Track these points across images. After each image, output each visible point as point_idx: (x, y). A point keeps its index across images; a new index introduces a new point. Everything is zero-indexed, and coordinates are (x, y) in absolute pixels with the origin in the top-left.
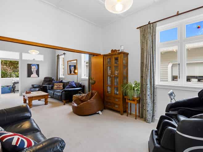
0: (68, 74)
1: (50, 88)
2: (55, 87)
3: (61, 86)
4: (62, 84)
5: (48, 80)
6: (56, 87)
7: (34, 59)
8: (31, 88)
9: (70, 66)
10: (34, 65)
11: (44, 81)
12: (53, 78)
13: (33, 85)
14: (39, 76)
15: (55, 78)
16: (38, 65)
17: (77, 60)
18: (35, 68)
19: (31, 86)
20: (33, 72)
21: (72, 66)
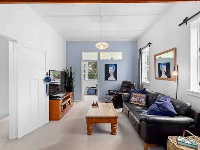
0: (156, 78)
1: (126, 100)
2: (133, 99)
3: (143, 100)
4: (144, 95)
5: (127, 85)
6: (135, 100)
7: (112, 59)
8: (107, 94)
9: (159, 64)
10: (111, 65)
11: (122, 86)
12: (132, 83)
13: (109, 91)
14: (116, 80)
15: (135, 83)
16: (116, 65)
17: (175, 50)
18: (113, 69)
19: (107, 91)
20: (110, 74)
21: (163, 64)
